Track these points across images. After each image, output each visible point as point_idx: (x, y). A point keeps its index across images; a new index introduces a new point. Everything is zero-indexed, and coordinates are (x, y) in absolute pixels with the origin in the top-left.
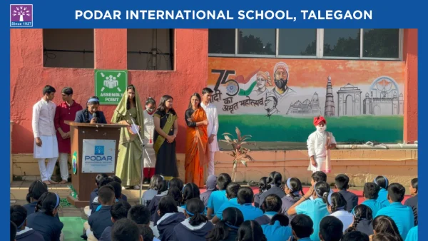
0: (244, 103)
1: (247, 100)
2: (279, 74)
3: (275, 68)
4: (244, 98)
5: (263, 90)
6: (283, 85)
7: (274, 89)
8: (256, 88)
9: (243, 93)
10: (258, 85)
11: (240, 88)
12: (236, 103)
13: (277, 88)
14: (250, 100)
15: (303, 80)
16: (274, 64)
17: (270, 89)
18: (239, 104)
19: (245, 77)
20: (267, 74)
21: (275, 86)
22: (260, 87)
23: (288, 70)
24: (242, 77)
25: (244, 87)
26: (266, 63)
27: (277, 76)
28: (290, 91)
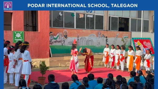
0: (55, 42)
2: (65, 33)
3: (64, 31)
4: (55, 40)
5: (60, 38)
6: (66, 37)
8: (58, 37)
9: (55, 39)
13: (64, 38)
14: (57, 41)
15: (71, 35)
16: (64, 30)
17: (63, 38)
18: (54, 42)
19: (55, 34)
20: (61, 33)
23: (67, 32)
24: (54, 34)
25: (55, 37)
26: (61, 30)
27: (64, 34)
28: (68, 38)
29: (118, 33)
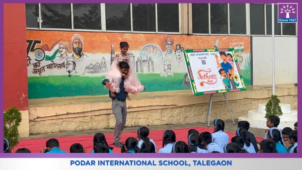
0: (49, 67)
1: (52, 64)
2: (76, 43)
4: (49, 62)
5: (64, 56)
6: (79, 52)
7: (73, 55)
8: (58, 54)
9: (49, 58)
10: (61, 51)
11: (46, 55)
12: (44, 67)
13: (75, 55)
14: (54, 64)
15: (93, 48)
16: (72, 36)
17: (70, 55)
18: (46, 68)
19: (50, 46)
20: (66, 43)
21: (73, 53)
22: (62, 53)
23: (82, 41)
24: (47, 46)
25: (48, 53)
26: (66, 35)
27: (74, 45)
28: (85, 56)
29: (218, 40)
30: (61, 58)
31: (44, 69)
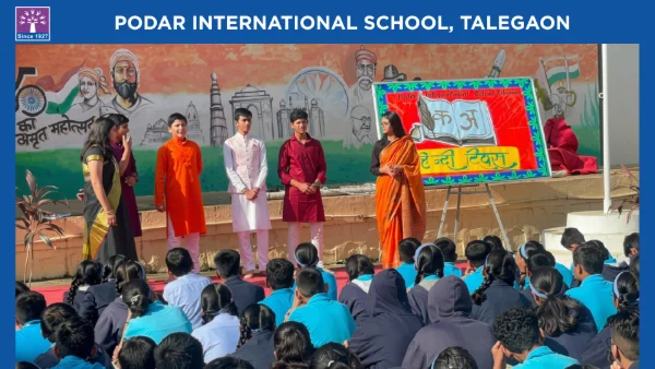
0: (57, 128)
1: (64, 122)
2: (122, 71)
3: (112, 61)
4: (57, 118)
5: (92, 102)
7: (115, 99)
8: (78, 100)
9: (54, 109)
10: (84, 92)
11: (48, 100)
12: (44, 129)
13: (119, 99)
14: (69, 121)
15: (165, 80)
16: (110, 54)
17: (107, 99)
18: (48, 131)
19: (56, 79)
20: (98, 72)
21: (115, 94)
22: (88, 96)
23: (136, 64)
24: (49, 79)
25: (55, 98)
26: (94, 53)
27: (117, 75)
28: (144, 102)
29: (502, 52)
30: (86, 107)
31: (44, 134)
